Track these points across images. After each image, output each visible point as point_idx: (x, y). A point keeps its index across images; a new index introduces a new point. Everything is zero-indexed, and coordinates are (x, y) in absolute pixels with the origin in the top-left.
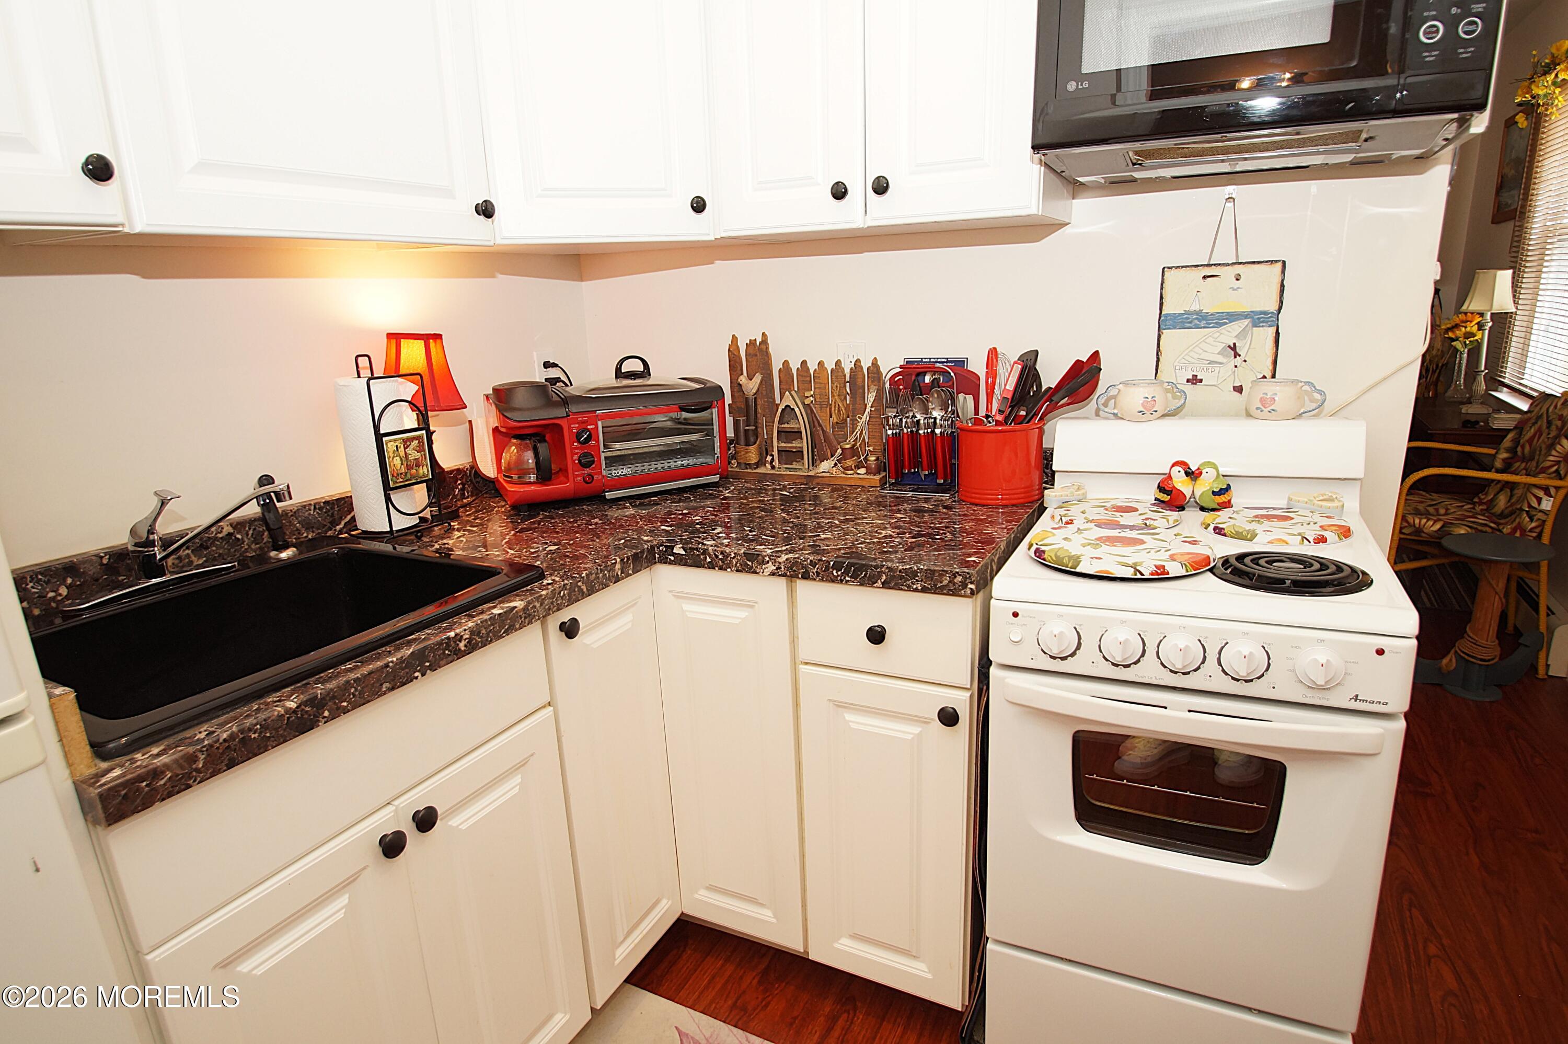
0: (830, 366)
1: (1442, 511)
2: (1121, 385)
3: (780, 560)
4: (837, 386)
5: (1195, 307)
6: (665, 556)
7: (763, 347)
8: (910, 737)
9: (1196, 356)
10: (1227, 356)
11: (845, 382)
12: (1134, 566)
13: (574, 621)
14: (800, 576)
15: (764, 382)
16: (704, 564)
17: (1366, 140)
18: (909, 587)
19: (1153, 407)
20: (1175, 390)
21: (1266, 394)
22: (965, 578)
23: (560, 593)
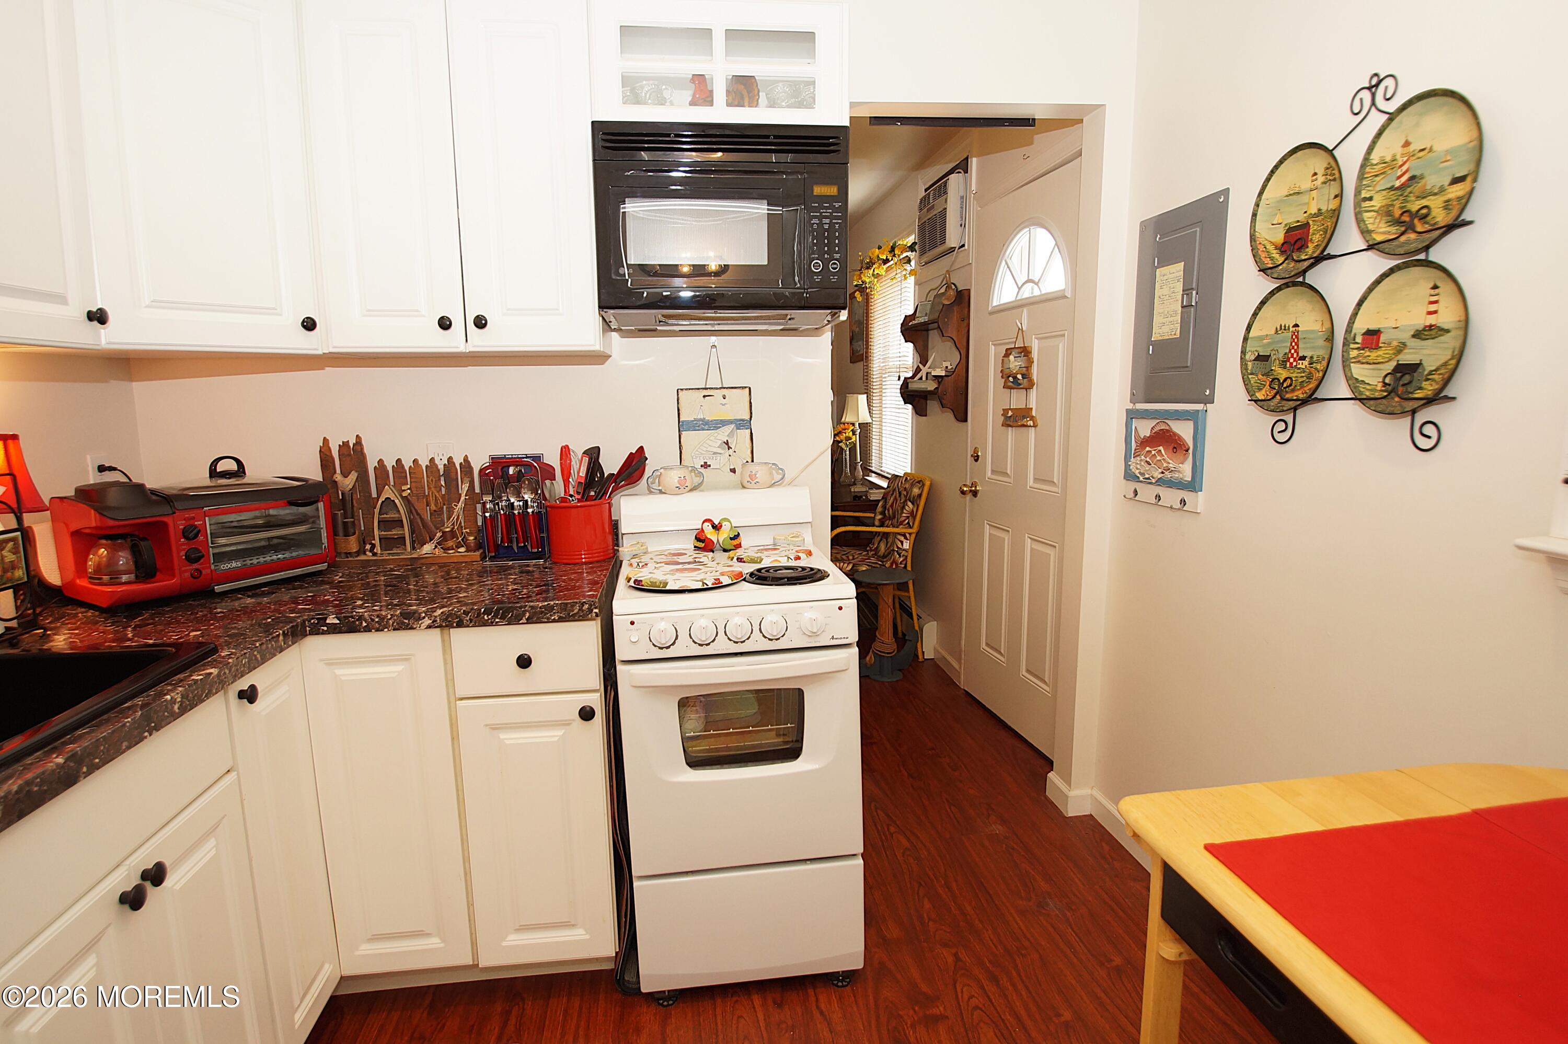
0: (424, 463)
1: (851, 558)
2: (662, 470)
3: (435, 614)
4: (432, 480)
5: (700, 416)
6: (318, 628)
7: (358, 448)
8: (556, 739)
9: (705, 449)
10: (723, 449)
11: (440, 476)
12: (702, 581)
13: (253, 688)
14: (455, 625)
15: (359, 479)
16: (360, 629)
17: (790, 319)
18: (548, 618)
19: (685, 483)
20: (696, 472)
21: (751, 472)
22: (591, 605)
23: (242, 662)
